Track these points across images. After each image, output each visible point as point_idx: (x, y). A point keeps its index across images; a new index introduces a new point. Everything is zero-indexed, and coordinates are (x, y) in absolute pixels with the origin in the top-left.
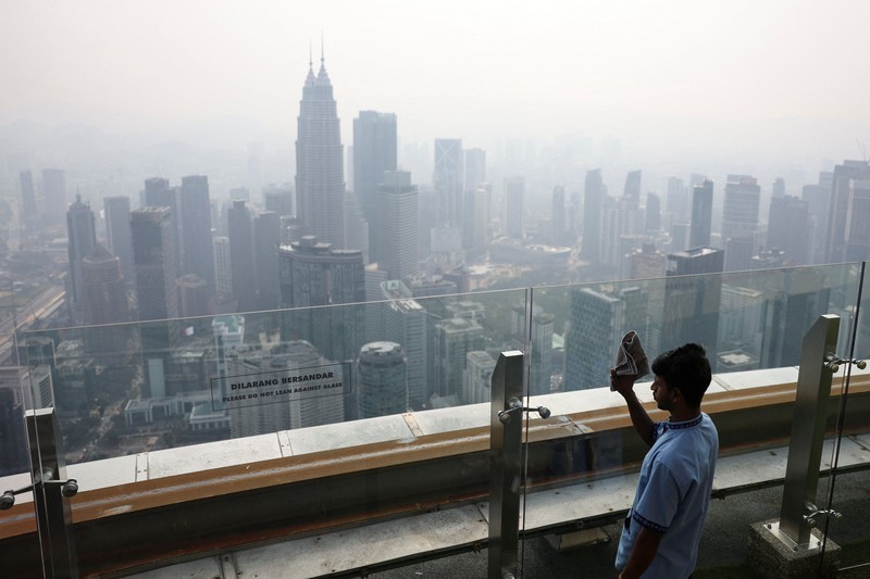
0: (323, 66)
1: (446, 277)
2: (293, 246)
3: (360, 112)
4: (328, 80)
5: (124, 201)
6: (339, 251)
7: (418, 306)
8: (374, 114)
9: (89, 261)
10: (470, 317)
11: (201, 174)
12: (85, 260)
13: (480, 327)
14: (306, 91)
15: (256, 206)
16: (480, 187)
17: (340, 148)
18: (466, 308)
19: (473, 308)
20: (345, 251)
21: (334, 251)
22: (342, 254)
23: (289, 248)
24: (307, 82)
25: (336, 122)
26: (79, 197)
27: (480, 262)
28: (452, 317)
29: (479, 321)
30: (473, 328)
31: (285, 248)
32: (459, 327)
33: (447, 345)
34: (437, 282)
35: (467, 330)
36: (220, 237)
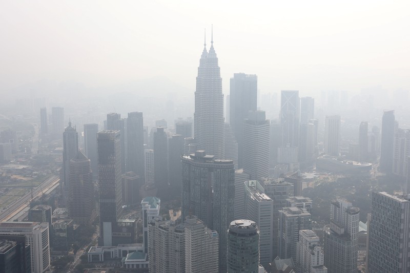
0: (212, 46)
1: (286, 179)
2: (191, 156)
3: (235, 74)
4: (216, 54)
5: (95, 126)
6: (219, 161)
7: (268, 198)
8: (243, 75)
9: (73, 161)
10: (302, 207)
11: (139, 112)
12: (71, 160)
13: (309, 214)
14: (201, 61)
15: (170, 131)
16: (311, 122)
17: (221, 96)
18: (300, 201)
19: (304, 201)
20: (223, 161)
21: (216, 160)
22: (221, 163)
23: (189, 158)
24: (202, 56)
25: (220, 80)
26: (70, 124)
27: (310, 171)
28: (290, 206)
29: (308, 210)
30: (302, 214)
31: (186, 157)
32: (294, 213)
33: (286, 225)
34: (280, 182)
35: (300, 215)
36: (149, 150)
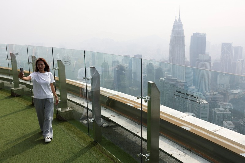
0: (179, 18)
1: (219, 93)
2: (164, 78)
3: (193, 33)
4: (181, 22)
5: (118, 62)
6: (179, 81)
7: (206, 102)
8: (199, 34)
9: (106, 80)
10: (227, 108)
11: (140, 54)
13: (230, 112)
14: (174, 26)
15: (156, 65)
16: (239, 61)
17: (184, 46)
18: (226, 105)
19: (228, 105)
20: (181, 81)
21: (178, 81)
22: (180, 82)
23: (163, 79)
24: (174, 23)
25: (183, 37)
26: (105, 60)
27: (236, 89)
28: (220, 107)
29: (230, 110)
30: (227, 112)
31: (162, 79)
32: (221, 111)
33: (216, 117)
34: (215, 94)
35: (225, 113)
